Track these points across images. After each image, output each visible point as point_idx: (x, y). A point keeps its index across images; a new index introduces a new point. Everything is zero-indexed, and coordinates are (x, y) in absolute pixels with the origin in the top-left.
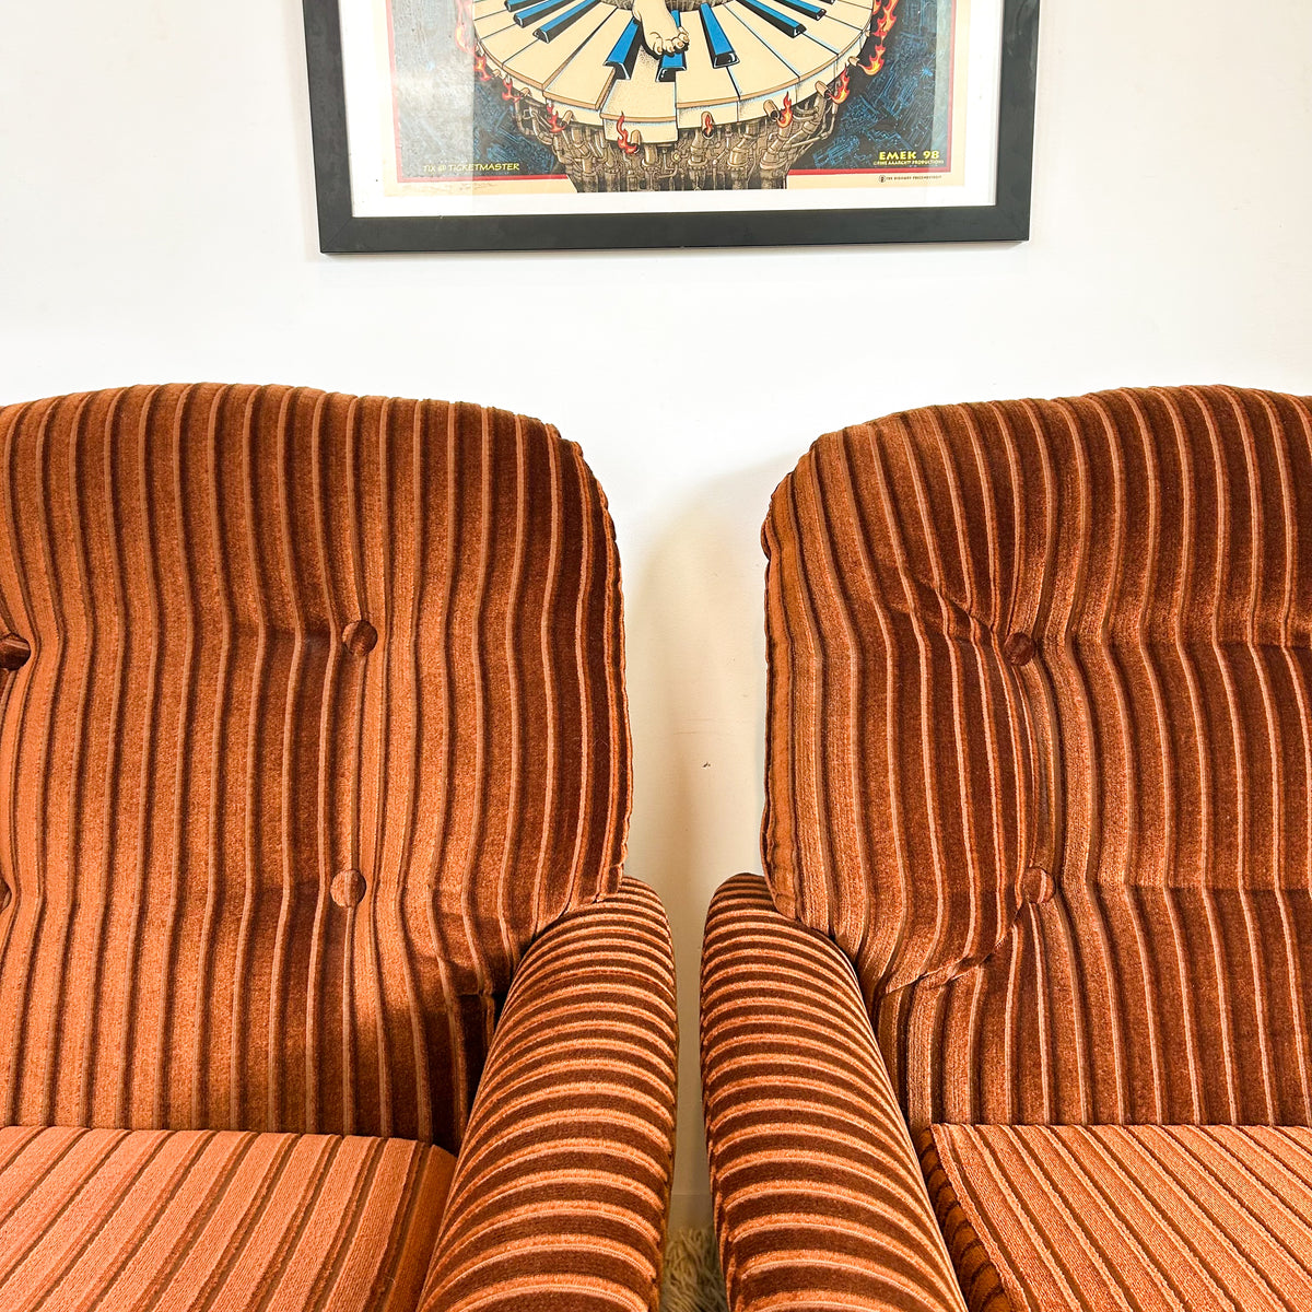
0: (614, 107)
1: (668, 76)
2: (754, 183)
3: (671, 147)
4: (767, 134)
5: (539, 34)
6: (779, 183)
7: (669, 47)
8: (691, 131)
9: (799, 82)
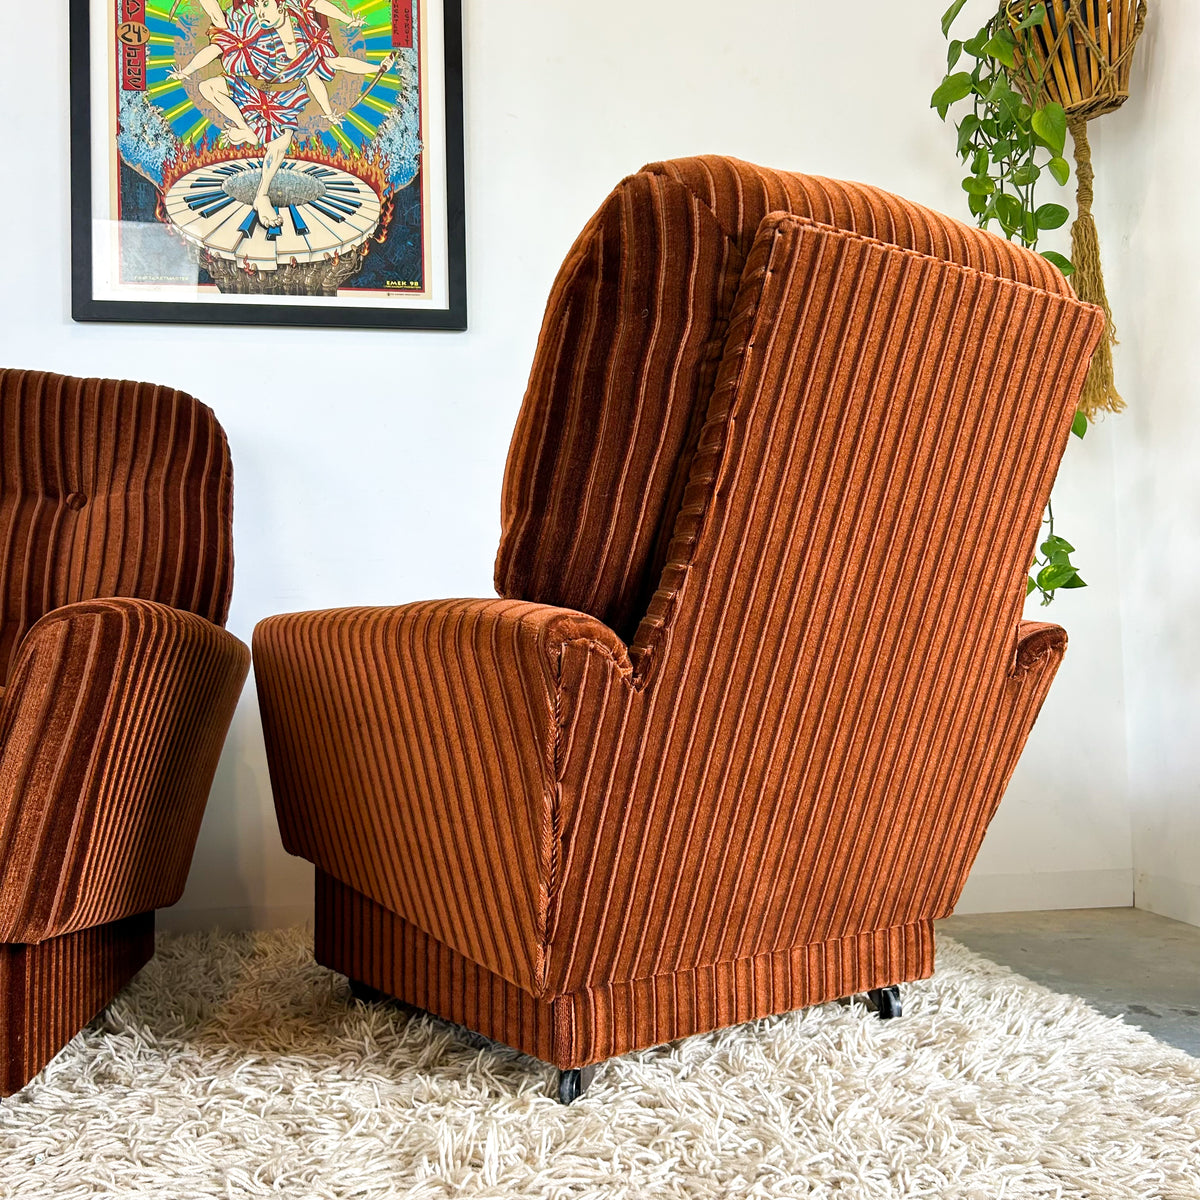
0: (242, 252)
1: (272, 238)
2: (320, 293)
3: (273, 273)
4: (326, 269)
5: (202, 214)
6: (333, 294)
7: (272, 224)
8: (284, 266)
9: (342, 245)
